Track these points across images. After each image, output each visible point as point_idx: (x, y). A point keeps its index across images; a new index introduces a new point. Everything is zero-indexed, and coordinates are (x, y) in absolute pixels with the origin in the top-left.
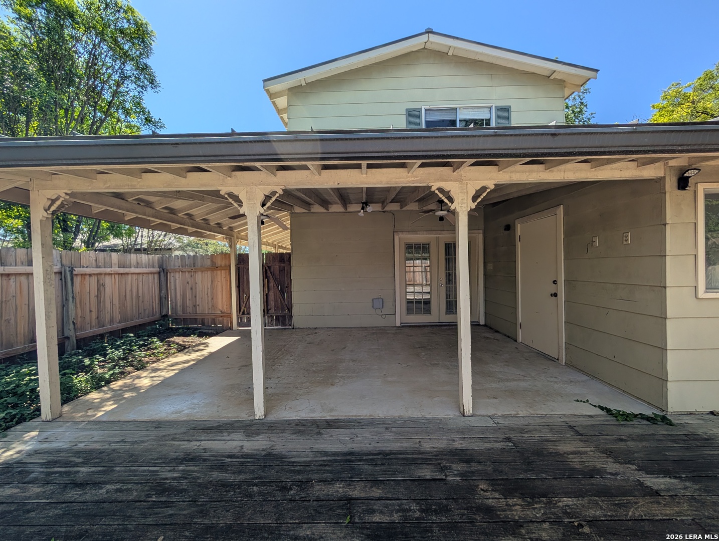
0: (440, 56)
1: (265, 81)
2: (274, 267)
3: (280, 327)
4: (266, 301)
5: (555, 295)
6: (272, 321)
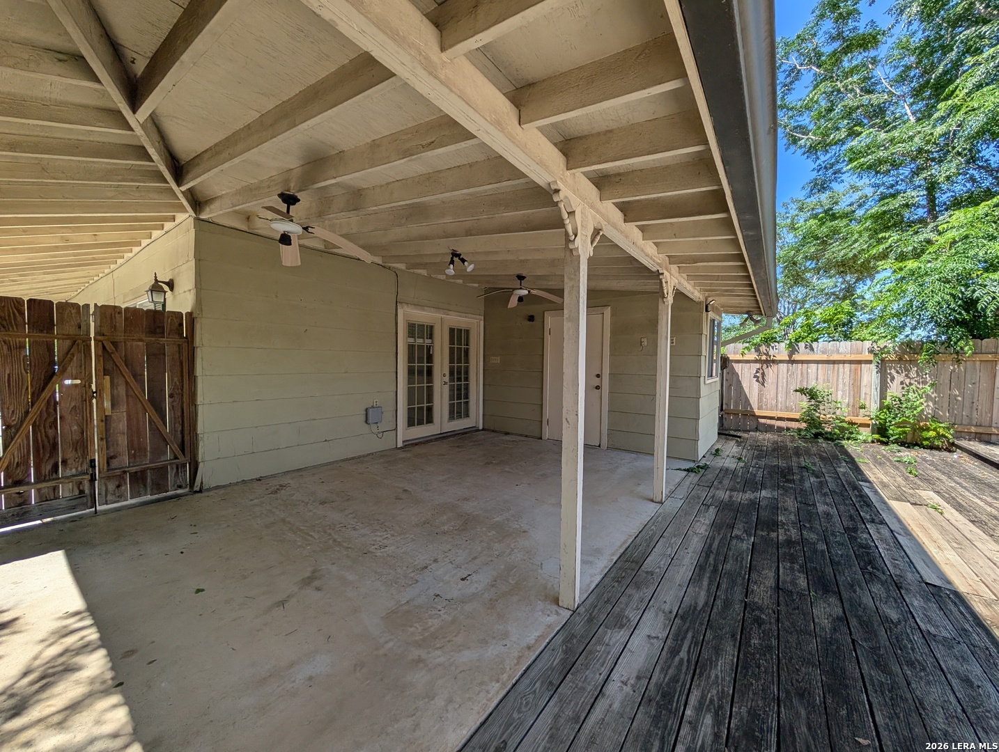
2: (129, 344)
3: (149, 497)
4: (107, 437)
5: (598, 388)
6: (118, 486)
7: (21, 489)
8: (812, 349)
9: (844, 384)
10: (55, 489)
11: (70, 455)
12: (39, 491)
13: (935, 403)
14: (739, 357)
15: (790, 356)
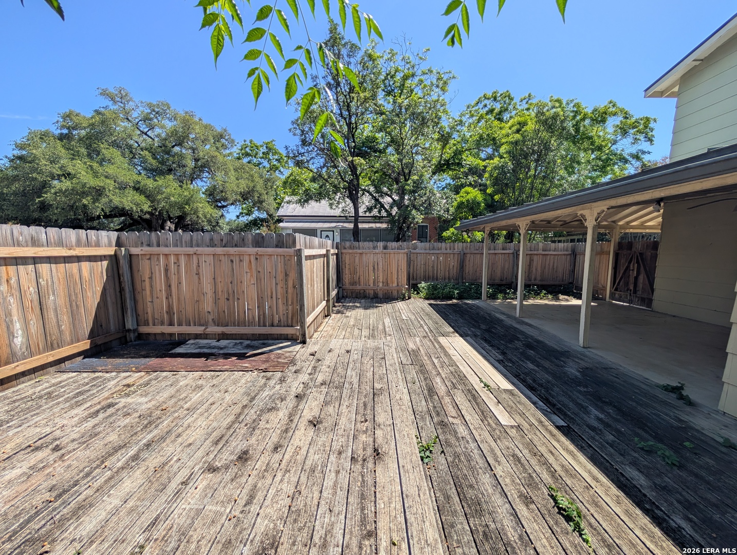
1: (646, 90)
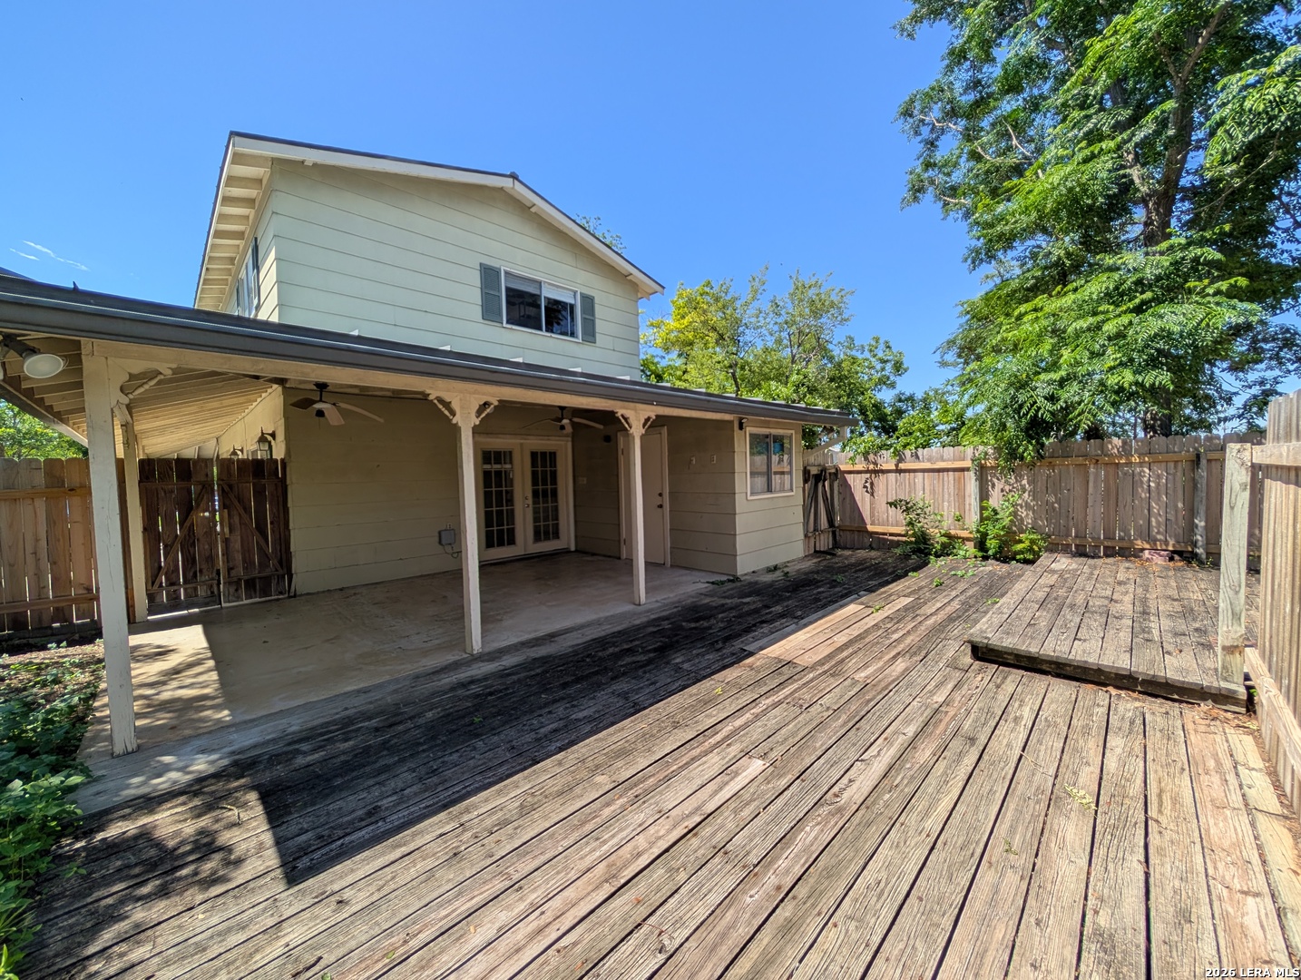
0: (523, 209)
1: (233, 134)
2: (240, 485)
3: (258, 600)
4: (226, 553)
5: (661, 506)
6: (237, 590)
7: (176, 588)
8: (917, 457)
9: (949, 494)
10: (196, 589)
11: (204, 566)
12: (185, 590)
13: (1034, 512)
14: (850, 468)
15: (897, 465)
